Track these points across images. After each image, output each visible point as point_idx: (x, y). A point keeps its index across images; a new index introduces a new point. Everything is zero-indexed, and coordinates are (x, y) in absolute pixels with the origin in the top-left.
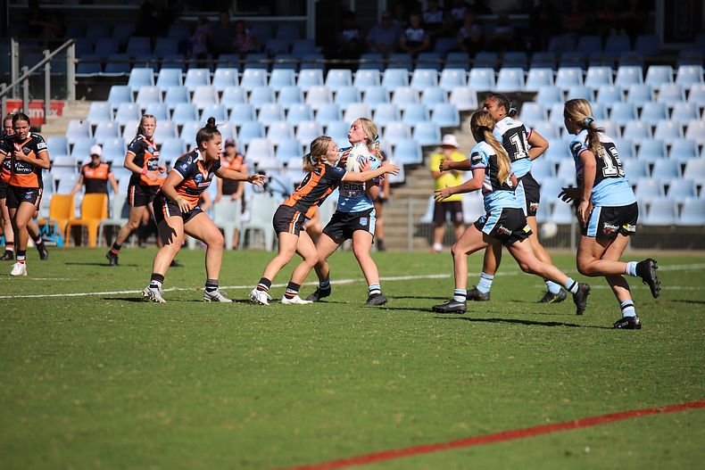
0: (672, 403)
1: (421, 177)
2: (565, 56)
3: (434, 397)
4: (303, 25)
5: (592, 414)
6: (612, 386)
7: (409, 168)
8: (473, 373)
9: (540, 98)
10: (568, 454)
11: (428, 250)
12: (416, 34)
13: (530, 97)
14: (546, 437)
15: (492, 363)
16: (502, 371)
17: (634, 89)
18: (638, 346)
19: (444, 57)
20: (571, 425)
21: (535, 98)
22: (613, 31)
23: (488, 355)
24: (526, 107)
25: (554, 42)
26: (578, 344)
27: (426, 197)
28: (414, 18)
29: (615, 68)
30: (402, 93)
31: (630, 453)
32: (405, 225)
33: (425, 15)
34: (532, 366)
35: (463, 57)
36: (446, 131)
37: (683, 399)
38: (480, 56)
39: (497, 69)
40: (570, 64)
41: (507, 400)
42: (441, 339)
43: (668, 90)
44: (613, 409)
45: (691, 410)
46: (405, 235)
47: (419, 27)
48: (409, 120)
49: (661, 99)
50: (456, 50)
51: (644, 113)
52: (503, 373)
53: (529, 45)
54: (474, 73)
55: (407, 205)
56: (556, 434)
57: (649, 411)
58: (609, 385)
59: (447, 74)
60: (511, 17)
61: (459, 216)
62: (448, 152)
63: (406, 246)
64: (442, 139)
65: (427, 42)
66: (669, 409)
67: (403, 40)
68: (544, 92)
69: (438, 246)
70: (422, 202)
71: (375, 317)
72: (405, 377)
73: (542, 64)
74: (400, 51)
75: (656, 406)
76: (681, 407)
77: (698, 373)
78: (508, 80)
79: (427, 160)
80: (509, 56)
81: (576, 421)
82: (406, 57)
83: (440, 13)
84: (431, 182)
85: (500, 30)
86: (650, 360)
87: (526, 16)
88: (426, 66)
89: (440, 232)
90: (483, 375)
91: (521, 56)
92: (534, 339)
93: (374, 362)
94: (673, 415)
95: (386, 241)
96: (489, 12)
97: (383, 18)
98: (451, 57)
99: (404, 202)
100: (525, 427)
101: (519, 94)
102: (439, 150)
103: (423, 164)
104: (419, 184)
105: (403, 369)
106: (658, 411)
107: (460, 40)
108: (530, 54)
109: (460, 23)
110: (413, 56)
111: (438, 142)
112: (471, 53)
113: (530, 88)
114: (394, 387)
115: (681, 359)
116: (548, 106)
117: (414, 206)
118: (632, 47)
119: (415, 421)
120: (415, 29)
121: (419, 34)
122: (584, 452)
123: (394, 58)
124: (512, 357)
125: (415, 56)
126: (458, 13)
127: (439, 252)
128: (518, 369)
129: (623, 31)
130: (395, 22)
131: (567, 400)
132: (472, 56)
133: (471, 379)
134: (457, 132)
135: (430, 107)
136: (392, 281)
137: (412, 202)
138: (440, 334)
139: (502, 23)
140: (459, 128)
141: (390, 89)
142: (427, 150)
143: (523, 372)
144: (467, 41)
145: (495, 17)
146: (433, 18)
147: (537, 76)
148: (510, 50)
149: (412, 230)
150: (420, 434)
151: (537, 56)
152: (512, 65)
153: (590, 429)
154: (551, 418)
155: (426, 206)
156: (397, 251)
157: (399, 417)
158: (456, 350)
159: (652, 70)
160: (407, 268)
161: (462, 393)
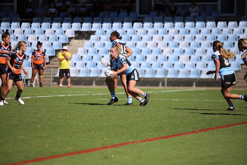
0: (142, 139)
1: (55, 61)
2: (105, 19)
3: (60, 138)
4: (12, 7)
5: (115, 143)
6: (121, 134)
7: (51, 58)
8: (73, 129)
9: (96, 33)
10: (106, 158)
11: (58, 87)
12: (53, 10)
13: (93, 33)
14: (99, 152)
15: (80, 126)
16: (83, 129)
17: (129, 30)
18: (131, 120)
19: (63, 18)
20: (107, 147)
21: (95, 33)
22: (122, 10)
23: (79, 123)
24: (92, 36)
25: (101, 14)
26: (110, 119)
27: (57, 68)
28: (52, 5)
29: (123, 23)
30: (48, 31)
31: (127, 157)
32: (50, 78)
33: (56, 4)
34: (94, 127)
35: (70, 18)
36: (64, 45)
37: (146, 138)
38: (76, 18)
39: (82, 23)
40: (107, 22)
41: (85, 139)
42: (62, 118)
43: (141, 31)
44: (122, 142)
45: (149, 142)
46: (50, 81)
47: (54, 8)
48: (50, 41)
49: (138, 34)
50: (67, 16)
51: (132, 39)
52: (84, 129)
53: (93, 15)
54: (74, 24)
55: (50, 71)
56: (102, 151)
57: (134, 142)
58: (120, 133)
59: (64, 25)
60: (86, 5)
61: (68, 74)
62: (64, 52)
63: (50, 85)
64: (62, 48)
65: (57, 13)
66: (141, 141)
67: (48, 12)
68: (98, 31)
69: (61, 85)
70: (55, 69)
71: (39, 110)
72: (49, 131)
73: (97, 21)
74: (47, 16)
75: (136, 141)
76: (145, 141)
77: (150, 129)
78: (85, 27)
79: (57, 55)
80: (85, 18)
81: (109, 146)
82: (50, 19)
83: (62, 3)
84: (59, 63)
85: (82, 9)
86: (134, 125)
87: (92, 5)
88: (57, 22)
89: (62, 80)
90: (77, 130)
91: (90, 18)
92: (95, 117)
93: (39, 126)
94: (142, 144)
95: (43, 83)
96: (79, 3)
97: (41, 4)
98: (65, 18)
99: (49, 69)
100: (91, 148)
101: (89, 32)
102: (61, 51)
103: (56, 56)
104: (54, 63)
105: (49, 129)
106: (137, 142)
107: (68, 12)
108: (93, 18)
109: (69, 7)
110: (52, 18)
111: (61, 48)
112: (72, 17)
113: (93, 30)
114: (45, 135)
115: (145, 124)
116: (99, 36)
117: (53, 71)
118: (128, 16)
119: (53, 147)
120: (53, 9)
121: (54, 10)
122: (112, 157)
123: (45, 19)
124: (87, 124)
125: (53, 18)
126: (68, 3)
127: (61, 87)
128: (89, 128)
129: (125, 10)
130: (45, 6)
131: (106, 139)
132: (73, 18)
133: (73, 132)
134: (68, 45)
135: (58, 36)
136: (45, 97)
137: (52, 70)
138: (62, 116)
139: (83, 7)
140: (68, 44)
141: (44, 29)
142: (57, 51)
143: (91, 129)
144: (71, 13)
145: (81, 5)
146: (59, 5)
147: (96, 25)
148: (86, 16)
149: (52, 79)
150: (54, 151)
151: (95, 19)
152: (87, 22)
153: (114, 149)
154: (100, 145)
155: (57, 71)
156: (47, 87)
157: (47, 146)
158: (67, 122)
159: (135, 24)
160: (50, 93)
161: (69, 137)
